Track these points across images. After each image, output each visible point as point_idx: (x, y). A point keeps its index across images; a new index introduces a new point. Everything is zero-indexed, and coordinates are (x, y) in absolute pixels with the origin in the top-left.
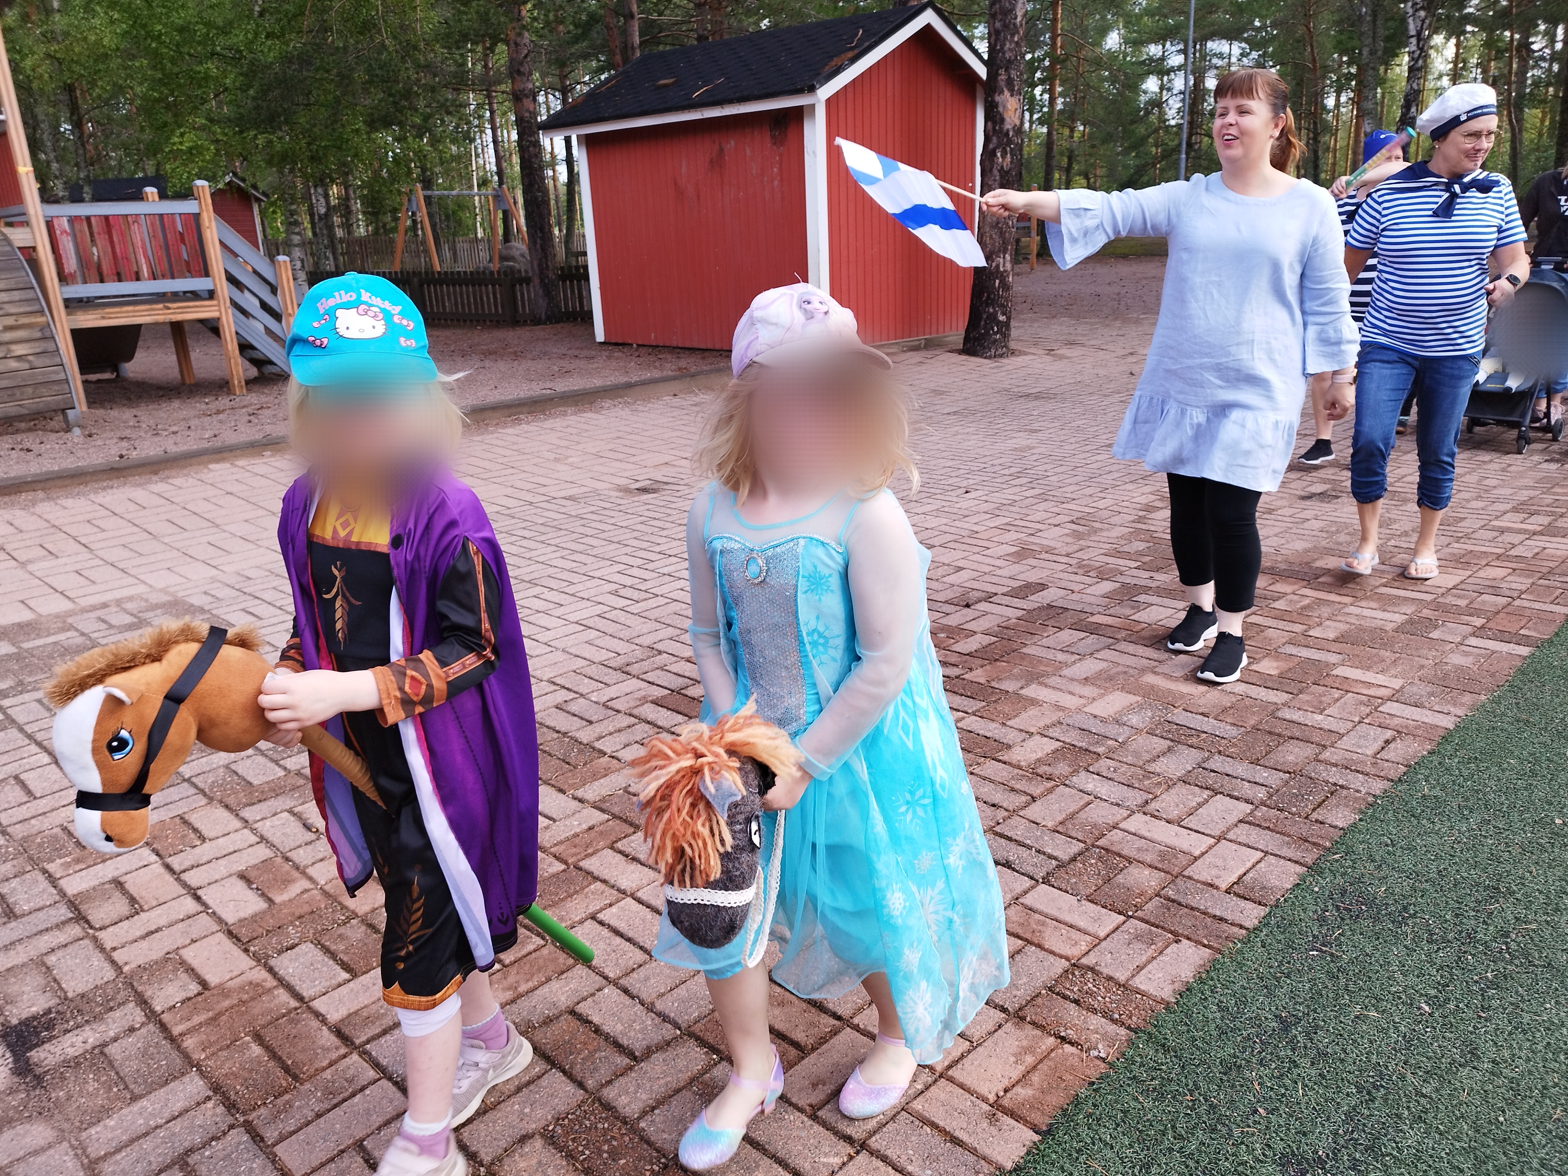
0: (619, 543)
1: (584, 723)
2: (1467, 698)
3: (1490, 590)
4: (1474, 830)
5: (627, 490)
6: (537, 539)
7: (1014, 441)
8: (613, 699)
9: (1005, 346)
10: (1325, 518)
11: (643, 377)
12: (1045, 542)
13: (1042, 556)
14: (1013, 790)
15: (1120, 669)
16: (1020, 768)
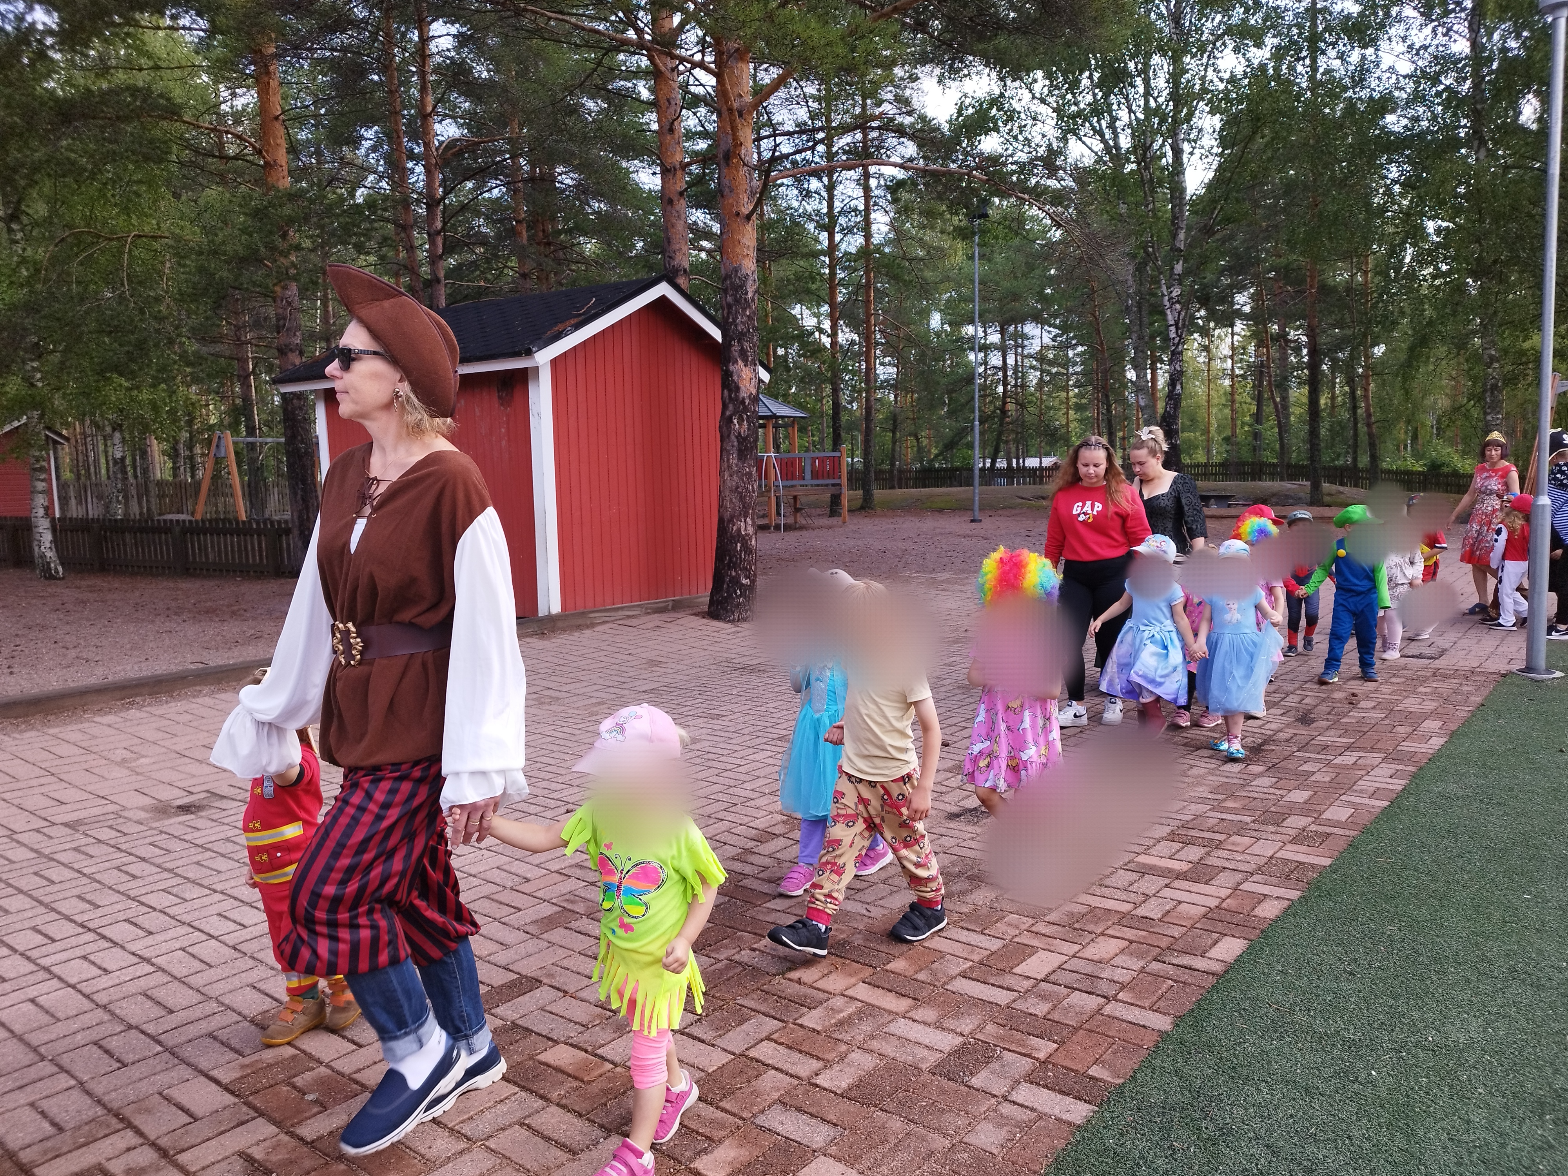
9: (749, 610)
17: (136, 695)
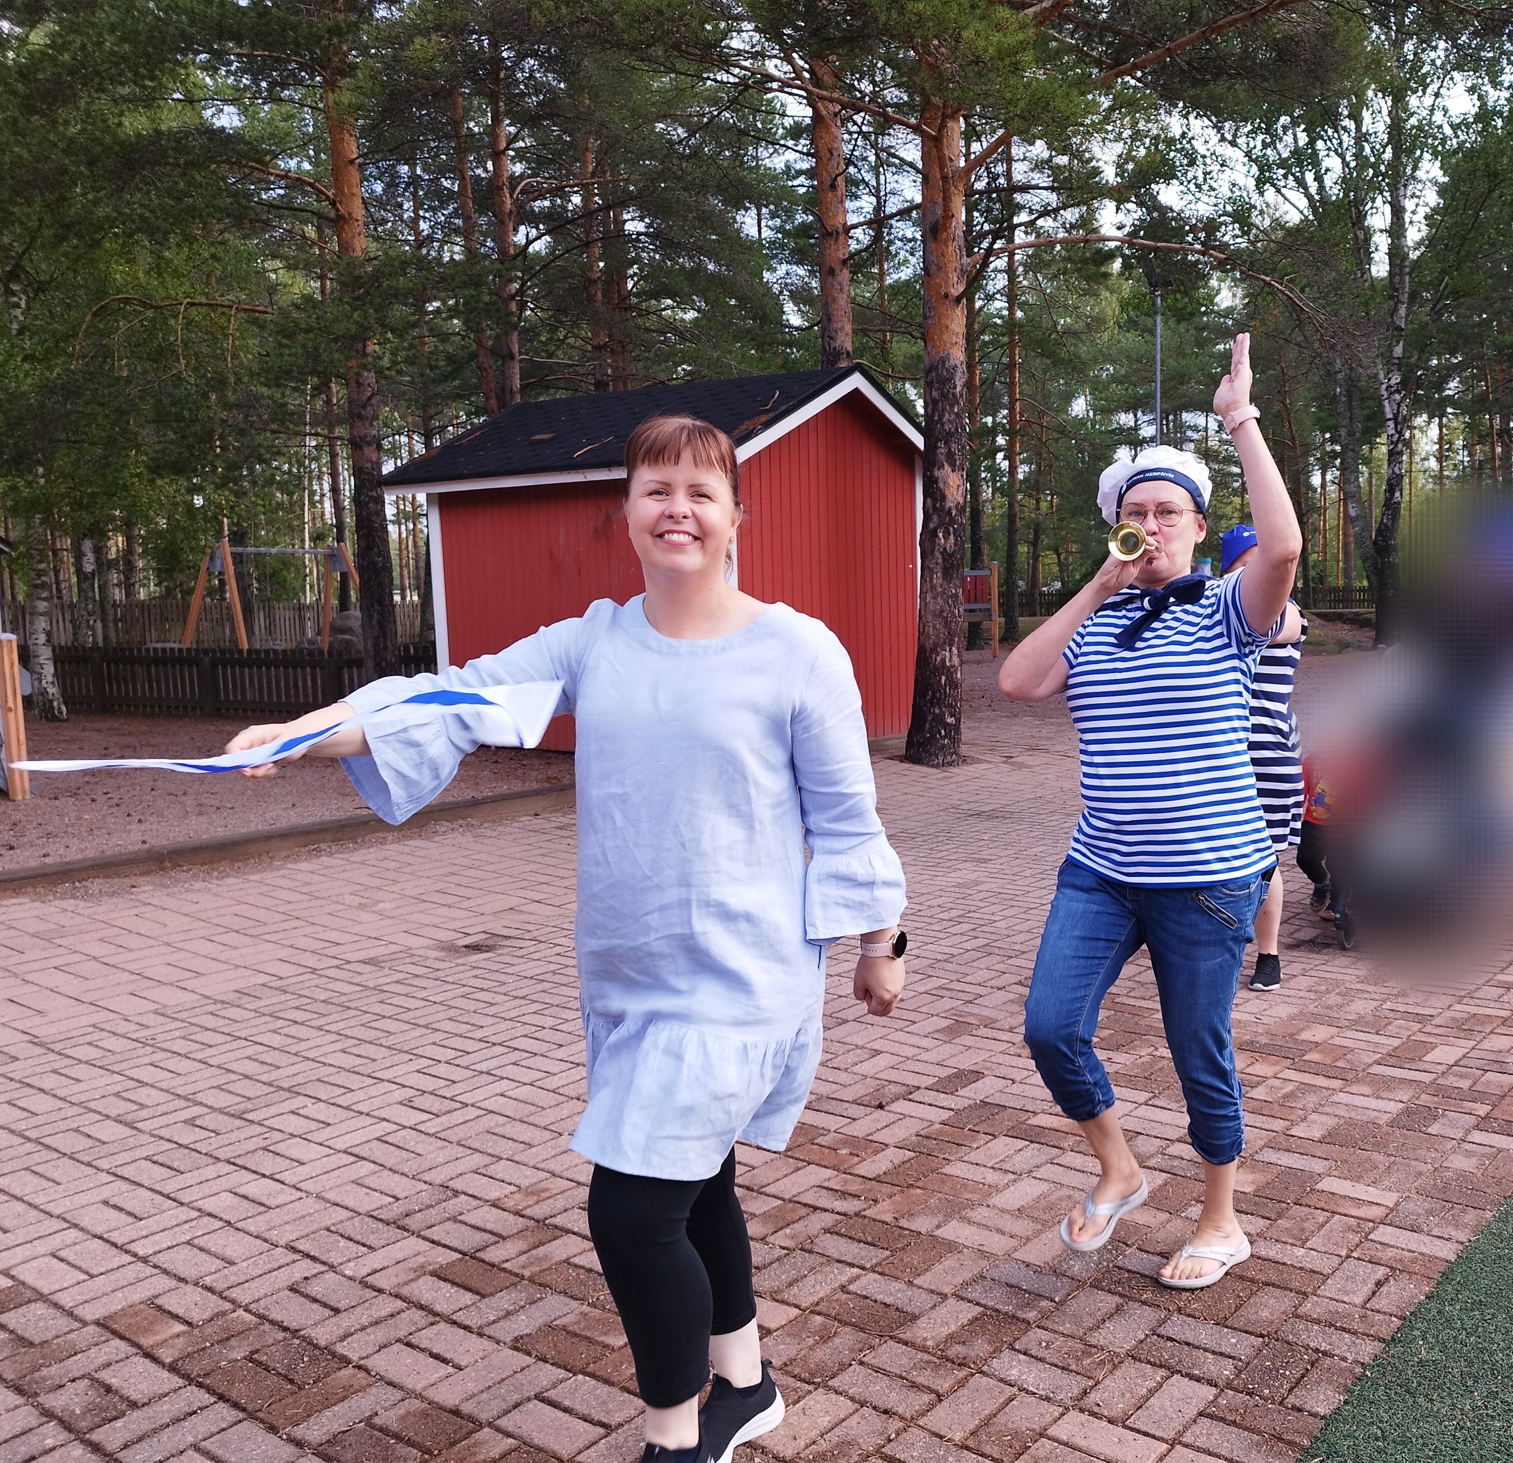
0: (426, 1027)
1: (328, 1312)
2: (1471, 1217)
3: (1495, 1067)
4: (1479, 1408)
5: (451, 949)
6: (313, 1023)
7: (959, 874)
8: (375, 1272)
9: (955, 753)
10: (1313, 973)
11: (498, 791)
12: (985, 1012)
13: (979, 1032)
14: (914, 1385)
15: (1065, 1192)
16: (924, 1350)
17: (319, 842)
